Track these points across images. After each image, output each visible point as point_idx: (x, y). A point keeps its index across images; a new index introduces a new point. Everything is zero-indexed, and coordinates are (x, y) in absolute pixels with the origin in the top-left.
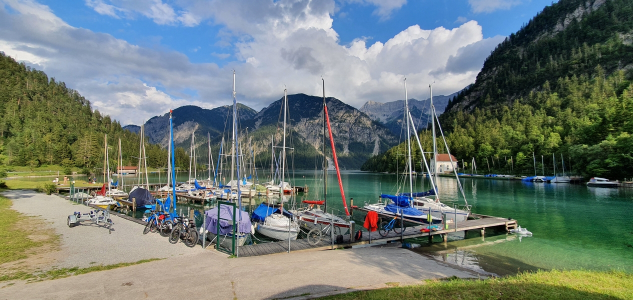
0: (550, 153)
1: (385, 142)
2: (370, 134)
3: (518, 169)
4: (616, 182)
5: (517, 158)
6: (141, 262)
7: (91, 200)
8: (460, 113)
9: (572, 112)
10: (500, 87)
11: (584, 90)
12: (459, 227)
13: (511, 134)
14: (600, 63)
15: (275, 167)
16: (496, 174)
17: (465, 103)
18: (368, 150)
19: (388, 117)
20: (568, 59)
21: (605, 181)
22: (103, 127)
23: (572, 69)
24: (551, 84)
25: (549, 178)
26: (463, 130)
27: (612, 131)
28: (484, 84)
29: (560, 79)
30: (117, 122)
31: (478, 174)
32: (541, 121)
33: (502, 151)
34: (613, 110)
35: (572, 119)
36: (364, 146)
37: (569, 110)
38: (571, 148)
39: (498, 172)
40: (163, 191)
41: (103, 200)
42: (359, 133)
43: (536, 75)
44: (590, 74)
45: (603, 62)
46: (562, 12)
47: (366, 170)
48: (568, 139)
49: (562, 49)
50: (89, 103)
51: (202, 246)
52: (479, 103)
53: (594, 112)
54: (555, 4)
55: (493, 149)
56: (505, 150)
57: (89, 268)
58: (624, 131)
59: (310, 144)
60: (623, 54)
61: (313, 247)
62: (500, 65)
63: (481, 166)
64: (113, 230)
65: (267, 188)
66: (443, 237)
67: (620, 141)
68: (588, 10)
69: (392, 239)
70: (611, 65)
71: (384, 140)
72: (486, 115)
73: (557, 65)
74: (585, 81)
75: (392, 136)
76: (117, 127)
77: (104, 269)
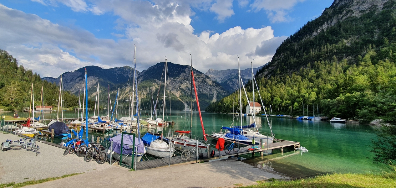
0: (311, 103)
1: (220, 94)
2: (211, 89)
3: (295, 112)
4: (344, 120)
5: (294, 106)
6: (65, 176)
7: (18, 130)
8: (263, 79)
9: (322, 81)
10: (285, 65)
11: (327, 69)
12: (270, 147)
13: (290, 92)
14: (335, 55)
15: (153, 109)
16: (283, 115)
17: (266, 73)
18: (210, 99)
19: (222, 79)
20: (319, 51)
21: (339, 120)
22: (26, 77)
23: (322, 57)
24: (311, 65)
25: (311, 117)
26: (264, 88)
27: (342, 92)
28: (276, 62)
29: (316, 62)
30: (38, 75)
31: (273, 114)
32: (306, 85)
33: (286, 101)
34: (342, 81)
35: (322, 85)
36: (207, 96)
37: (320, 80)
38: (322, 101)
39: (284, 114)
40: (75, 124)
41: (28, 130)
42: (205, 88)
43: (304, 59)
44: (330, 61)
45: (337, 54)
46: (317, 25)
47: (208, 111)
48: (320, 96)
49: (316, 46)
50: (15, 60)
51: (109, 163)
52: (273, 73)
53: (333, 81)
54: (313, 21)
55: (281, 100)
56: (288, 101)
57: (24, 183)
58: (348, 92)
59: (174, 94)
60: (346, 51)
61: (185, 161)
62: (285, 52)
63: (275, 110)
64: (39, 153)
65: (148, 122)
66: (261, 153)
67: (346, 97)
68: (329, 25)
69: (232, 155)
70: (341, 56)
71: (219, 93)
72: (277, 80)
73: (314, 54)
74: (328, 64)
75: (224, 90)
76: (37, 78)
77: (36, 183)
